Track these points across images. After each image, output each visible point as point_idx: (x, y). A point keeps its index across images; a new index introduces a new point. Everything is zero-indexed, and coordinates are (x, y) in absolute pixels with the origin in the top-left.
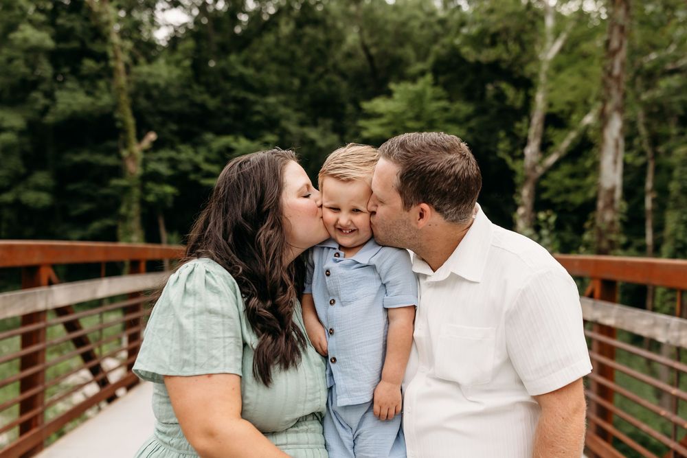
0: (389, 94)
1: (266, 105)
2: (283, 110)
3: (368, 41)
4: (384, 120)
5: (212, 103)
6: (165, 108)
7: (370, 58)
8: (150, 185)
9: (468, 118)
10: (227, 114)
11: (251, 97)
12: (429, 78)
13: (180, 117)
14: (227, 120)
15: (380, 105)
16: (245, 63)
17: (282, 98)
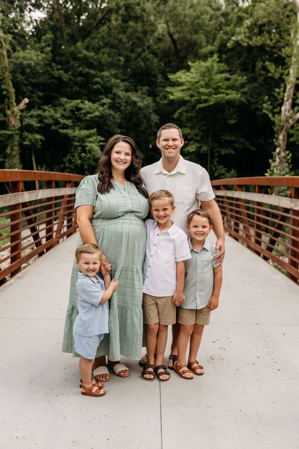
0: (188, 68)
1: (102, 78)
2: (113, 81)
3: (172, 30)
4: (184, 87)
5: (66, 77)
6: (34, 81)
7: (174, 42)
8: (25, 134)
9: (243, 86)
10: (76, 84)
11: (92, 72)
12: (215, 56)
13: (43, 87)
14: (75, 88)
15: (181, 76)
16: (87, 48)
17: (113, 72)
